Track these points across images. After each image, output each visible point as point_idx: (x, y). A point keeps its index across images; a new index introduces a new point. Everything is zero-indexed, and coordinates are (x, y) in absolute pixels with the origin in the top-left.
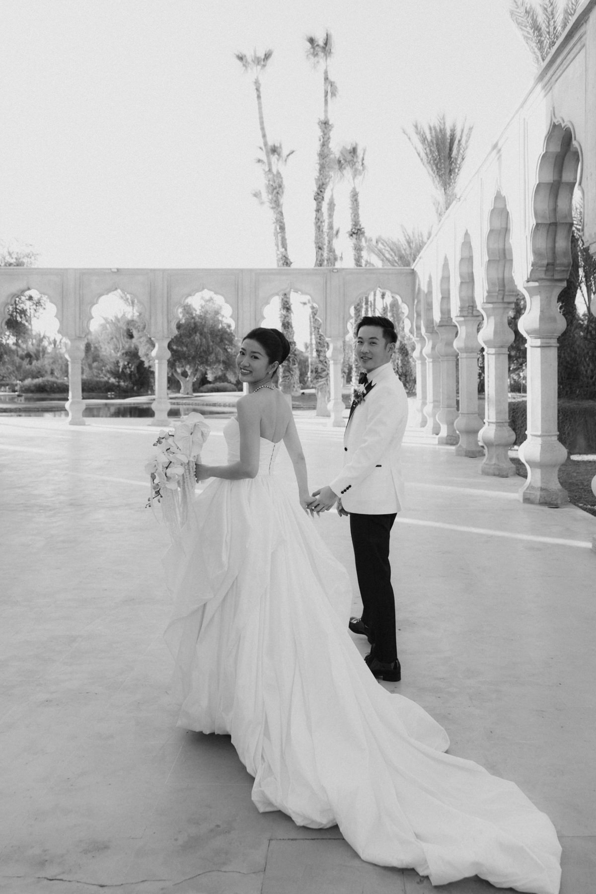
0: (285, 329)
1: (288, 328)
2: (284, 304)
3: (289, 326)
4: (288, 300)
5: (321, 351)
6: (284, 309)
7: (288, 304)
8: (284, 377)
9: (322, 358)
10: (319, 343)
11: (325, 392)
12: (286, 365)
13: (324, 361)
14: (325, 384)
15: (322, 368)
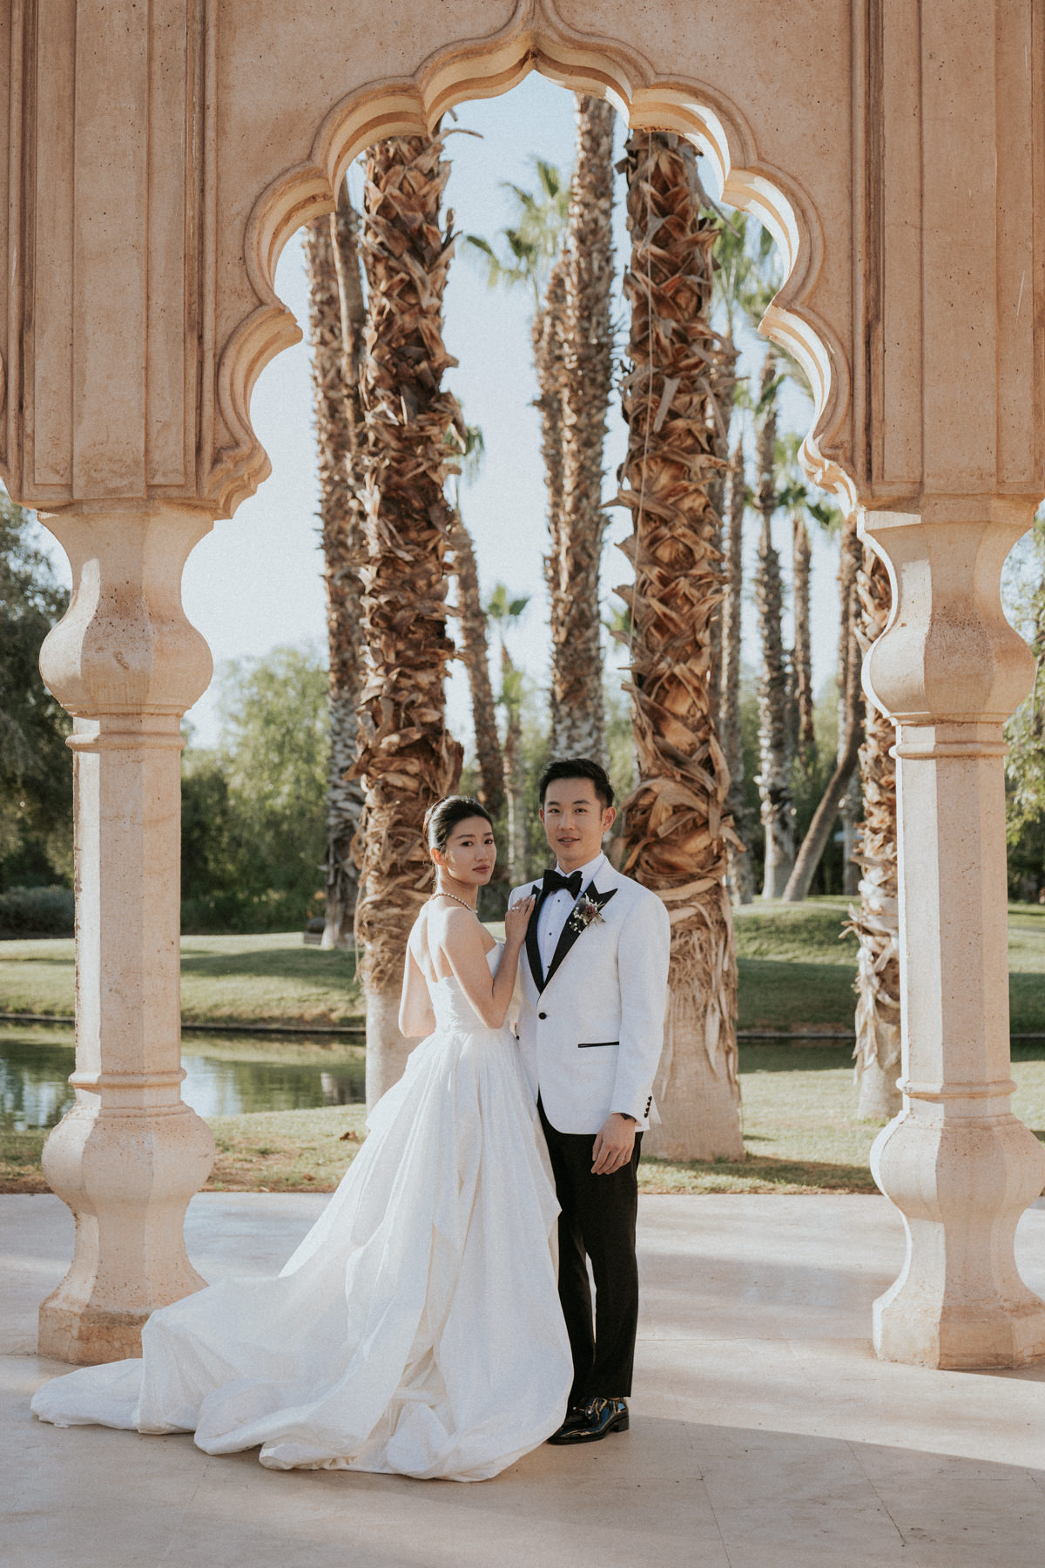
0: (402, 529)
1: (430, 526)
2: (398, 353)
3: (435, 513)
4: (425, 324)
5: (673, 678)
6: (396, 391)
7: (428, 355)
8: (394, 871)
9: (679, 737)
10: (661, 625)
11: (707, 981)
12: (412, 784)
13: (698, 756)
14: (701, 922)
15: (677, 809)
